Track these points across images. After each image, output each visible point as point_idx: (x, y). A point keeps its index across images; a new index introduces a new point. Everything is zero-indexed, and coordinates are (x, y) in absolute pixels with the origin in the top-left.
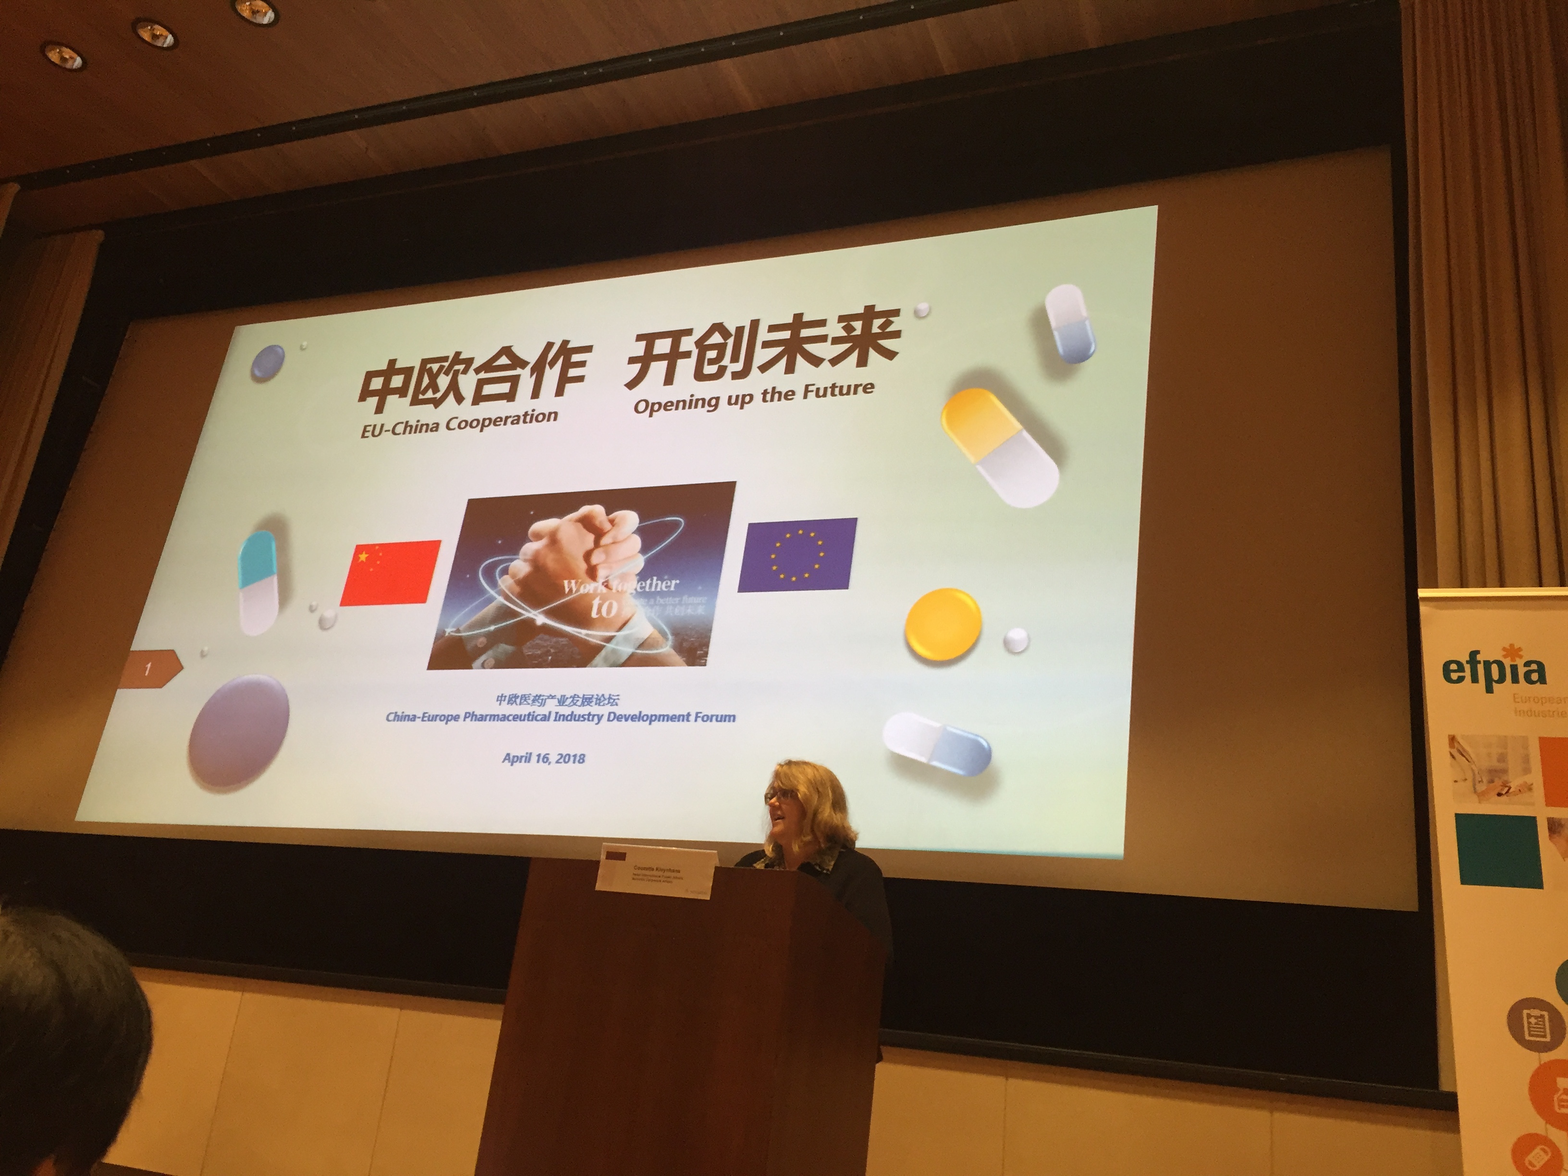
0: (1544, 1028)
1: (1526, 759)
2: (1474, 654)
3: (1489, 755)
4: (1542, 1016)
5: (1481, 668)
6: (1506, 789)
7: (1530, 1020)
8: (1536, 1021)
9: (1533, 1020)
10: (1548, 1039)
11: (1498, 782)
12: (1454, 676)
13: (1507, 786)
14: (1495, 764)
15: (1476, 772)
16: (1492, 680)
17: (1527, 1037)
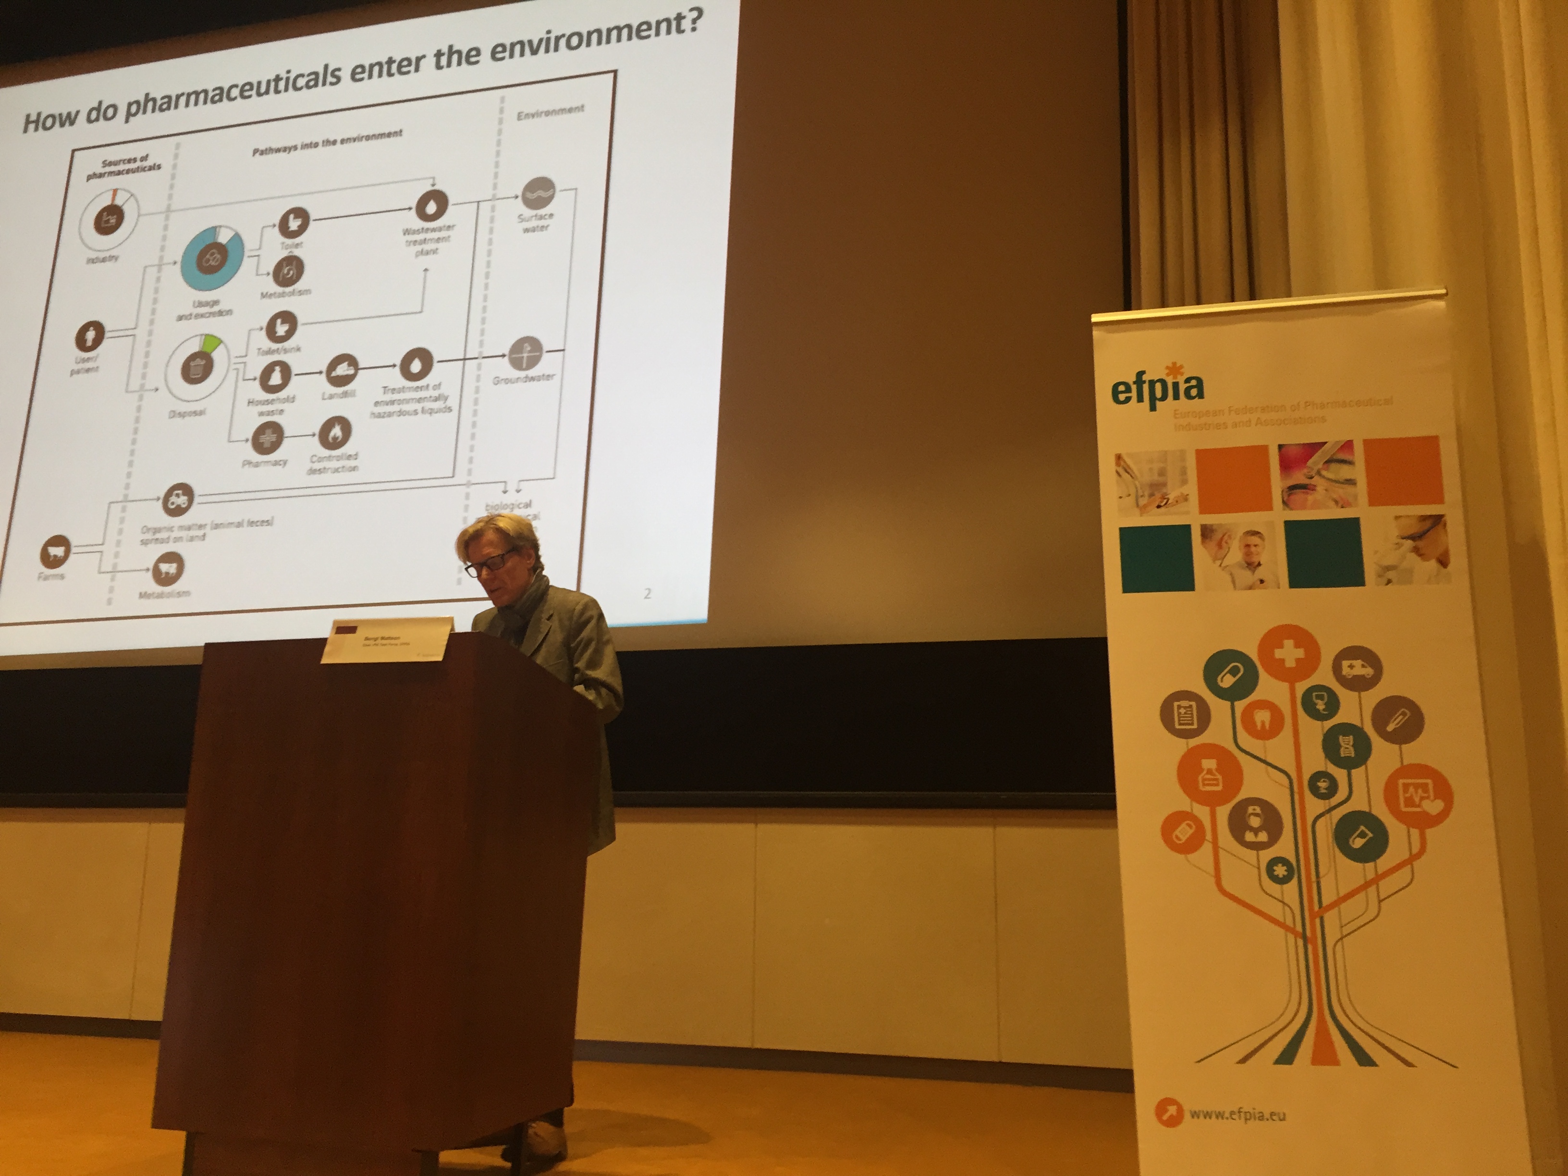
0: (1192, 717)
1: (1184, 472)
2: (1140, 374)
3: (1151, 469)
4: (1191, 706)
5: (1146, 387)
6: (1165, 501)
7: (1180, 711)
8: (1185, 711)
9: (1182, 711)
10: (1195, 726)
11: (1158, 495)
12: (1122, 397)
13: (1165, 499)
14: (1156, 478)
15: (1139, 488)
16: (1156, 399)
17: (1177, 727)
